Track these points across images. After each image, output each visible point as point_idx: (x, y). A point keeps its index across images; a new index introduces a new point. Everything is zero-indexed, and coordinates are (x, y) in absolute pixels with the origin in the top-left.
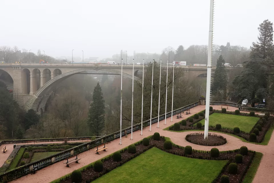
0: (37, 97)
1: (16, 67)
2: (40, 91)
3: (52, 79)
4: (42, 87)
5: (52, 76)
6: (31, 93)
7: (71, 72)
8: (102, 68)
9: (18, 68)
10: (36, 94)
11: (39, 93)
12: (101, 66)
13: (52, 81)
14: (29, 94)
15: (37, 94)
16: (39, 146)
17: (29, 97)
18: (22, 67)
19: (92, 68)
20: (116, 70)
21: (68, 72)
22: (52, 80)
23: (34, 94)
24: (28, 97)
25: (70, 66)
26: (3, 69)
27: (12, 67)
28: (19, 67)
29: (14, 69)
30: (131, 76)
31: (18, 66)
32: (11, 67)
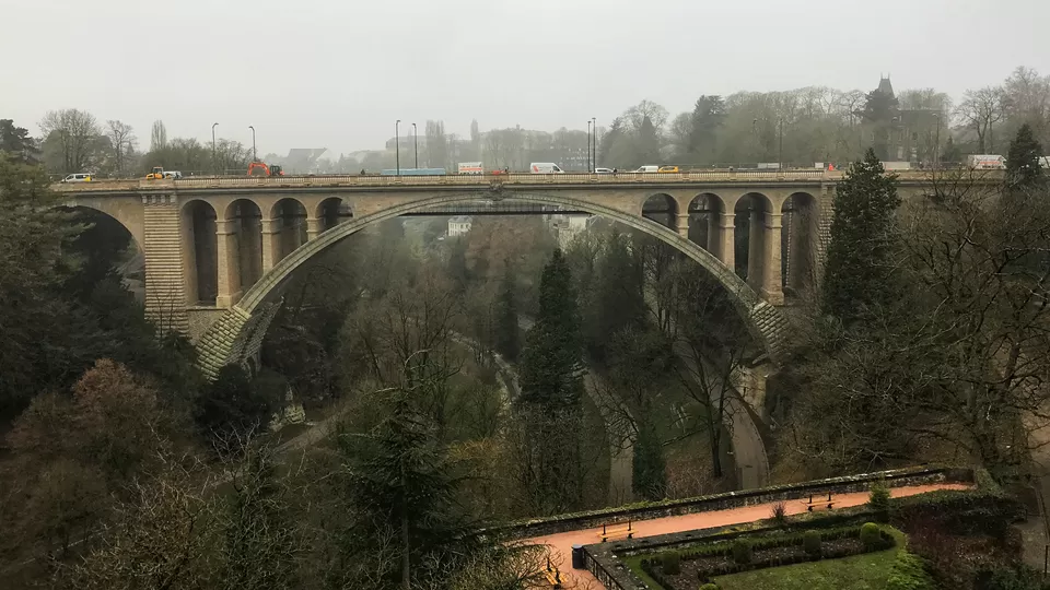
0: (248, 315)
1: (158, 196)
2: (261, 289)
3: (312, 237)
4: (272, 273)
5: (312, 229)
6: (224, 297)
7: (390, 208)
8: (519, 190)
9: (163, 201)
10: (243, 302)
11: (256, 296)
12: (515, 184)
13: (313, 246)
14: (215, 304)
15: (247, 304)
16: (681, 546)
17: (213, 317)
18: (180, 194)
19: (478, 190)
20: (572, 195)
21: (379, 208)
22: (313, 242)
23: (235, 301)
24: (210, 314)
25: (391, 185)
26: (98, 205)
27: (140, 196)
28: (167, 196)
29: (147, 204)
30: (631, 219)
31: (167, 189)
32: (135, 195)
